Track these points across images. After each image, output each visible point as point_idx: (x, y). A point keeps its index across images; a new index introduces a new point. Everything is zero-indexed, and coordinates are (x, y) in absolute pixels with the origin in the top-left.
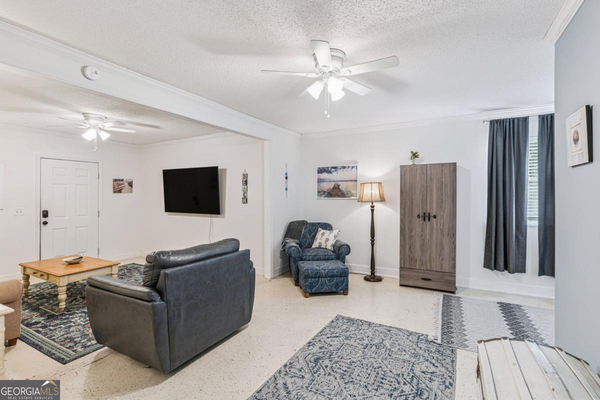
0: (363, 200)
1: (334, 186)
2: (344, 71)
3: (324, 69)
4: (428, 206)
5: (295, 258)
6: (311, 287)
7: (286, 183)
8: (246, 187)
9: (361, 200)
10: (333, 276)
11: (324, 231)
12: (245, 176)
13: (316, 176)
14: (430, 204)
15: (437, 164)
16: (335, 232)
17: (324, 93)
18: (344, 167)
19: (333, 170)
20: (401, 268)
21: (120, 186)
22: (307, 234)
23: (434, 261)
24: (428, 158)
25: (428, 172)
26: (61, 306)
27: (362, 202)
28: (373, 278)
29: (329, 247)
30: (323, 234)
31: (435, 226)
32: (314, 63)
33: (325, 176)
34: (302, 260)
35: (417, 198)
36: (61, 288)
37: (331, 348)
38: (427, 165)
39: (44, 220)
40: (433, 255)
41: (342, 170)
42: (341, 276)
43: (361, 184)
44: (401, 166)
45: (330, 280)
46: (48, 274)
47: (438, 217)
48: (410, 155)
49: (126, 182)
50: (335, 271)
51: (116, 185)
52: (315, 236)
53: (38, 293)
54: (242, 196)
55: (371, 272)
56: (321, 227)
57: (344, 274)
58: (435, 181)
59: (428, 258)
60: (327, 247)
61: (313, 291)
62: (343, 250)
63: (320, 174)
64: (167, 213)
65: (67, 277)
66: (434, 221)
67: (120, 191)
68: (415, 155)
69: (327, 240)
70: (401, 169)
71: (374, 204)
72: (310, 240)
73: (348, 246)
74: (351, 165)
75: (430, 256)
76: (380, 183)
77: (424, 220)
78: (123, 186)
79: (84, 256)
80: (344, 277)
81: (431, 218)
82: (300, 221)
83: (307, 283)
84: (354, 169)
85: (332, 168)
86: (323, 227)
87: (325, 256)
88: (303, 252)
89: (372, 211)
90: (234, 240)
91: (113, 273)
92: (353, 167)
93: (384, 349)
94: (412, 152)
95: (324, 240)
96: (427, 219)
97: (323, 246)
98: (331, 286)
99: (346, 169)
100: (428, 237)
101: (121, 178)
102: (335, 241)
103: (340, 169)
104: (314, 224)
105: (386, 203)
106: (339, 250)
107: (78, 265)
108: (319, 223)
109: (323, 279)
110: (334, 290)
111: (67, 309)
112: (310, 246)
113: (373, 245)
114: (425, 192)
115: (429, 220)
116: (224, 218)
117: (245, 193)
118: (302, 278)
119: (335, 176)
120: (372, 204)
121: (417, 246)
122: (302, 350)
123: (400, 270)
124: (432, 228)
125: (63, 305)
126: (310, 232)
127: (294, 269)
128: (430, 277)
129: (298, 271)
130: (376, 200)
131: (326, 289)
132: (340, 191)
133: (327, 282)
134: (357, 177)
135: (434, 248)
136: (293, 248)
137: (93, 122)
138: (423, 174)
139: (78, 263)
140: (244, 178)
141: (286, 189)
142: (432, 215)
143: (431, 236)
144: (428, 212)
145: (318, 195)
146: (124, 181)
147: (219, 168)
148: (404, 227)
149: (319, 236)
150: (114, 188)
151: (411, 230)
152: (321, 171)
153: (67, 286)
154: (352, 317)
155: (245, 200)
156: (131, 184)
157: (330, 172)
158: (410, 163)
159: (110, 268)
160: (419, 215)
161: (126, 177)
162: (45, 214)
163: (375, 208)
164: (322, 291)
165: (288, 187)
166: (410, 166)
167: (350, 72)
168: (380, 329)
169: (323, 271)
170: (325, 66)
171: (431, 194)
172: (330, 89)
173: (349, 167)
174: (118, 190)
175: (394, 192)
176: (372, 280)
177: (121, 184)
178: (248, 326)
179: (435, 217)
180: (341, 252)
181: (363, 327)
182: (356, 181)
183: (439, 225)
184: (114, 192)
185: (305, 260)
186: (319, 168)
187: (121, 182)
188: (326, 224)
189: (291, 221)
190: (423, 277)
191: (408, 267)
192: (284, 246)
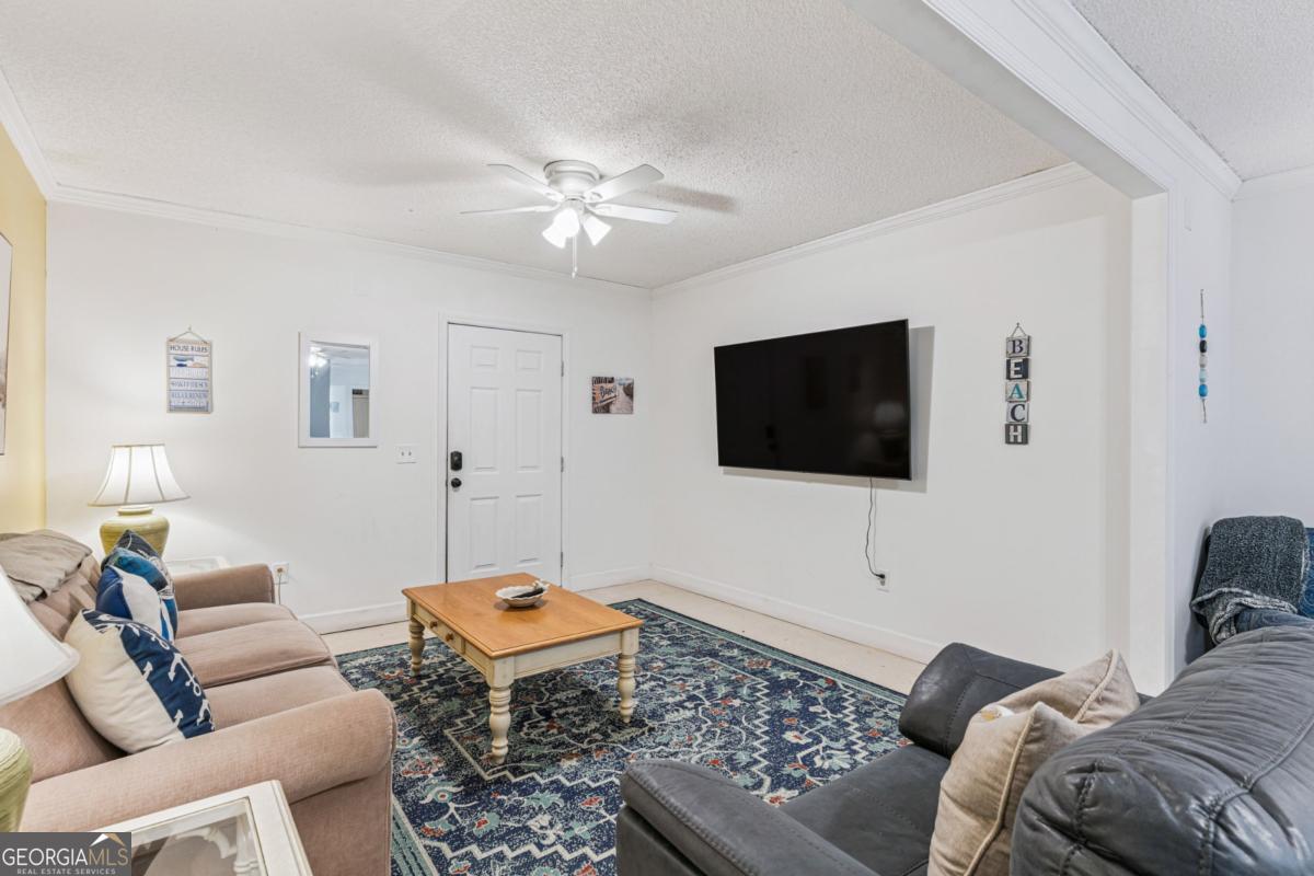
7: (1202, 365)
8: (1023, 385)
12: (1019, 346)
21: (607, 396)
26: (497, 748)
36: (497, 695)
39: (453, 475)
46: (465, 640)
49: (620, 384)
51: (598, 392)
53: (441, 671)
54: (1004, 419)
64: (722, 468)
65: (512, 658)
67: (606, 409)
78: (613, 395)
79: (545, 587)
91: (626, 653)
101: (609, 375)
107: (531, 613)
111: (515, 763)
116: (923, 490)
117: (1018, 406)
125: (501, 746)
137: (571, 186)
139: (532, 607)
140: (1011, 353)
141: (1203, 391)
146: (616, 383)
147: (911, 326)
150: (594, 399)
153: (510, 687)
155: (1018, 432)
156: (629, 391)
159: (617, 636)
161: (621, 373)
162: (456, 462)
165: (1209, 382)
174: (602, 408)
177: (610, 391)
184: (595, 411)
187: (609, 386)
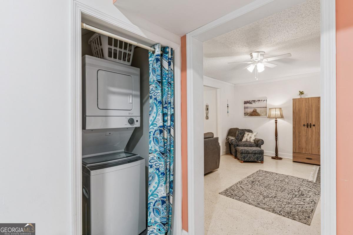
0: (271, 117)
1: (254, 110)
2: (265, 60)
3: (256, 60)
4: (310, 120)
5: (234, 145)
6: (244, 158)
7: (228, 109)
8: (207, 111)
9: (270, 117)
10: (255, 154)
11: (249, 133)
12: (207, 106)
13: (243, 105)
14: (311, 118)
15: (315, 97)
16: (255, 134)
17: (255, 69)
18: (259, 101)
19: (252, 102)
20: (293, 152)
22: (239, 134)
23: (314, 149)
24: (309, 94)
25: (310, 102)
27: (270, 118)
28: (276, 157)
29: (252, 140)
30: (248, 135)
31: (314, 130)
32: (251, 57)
33: (248, 105)
34: (238, 146)
35: (303, 115)
37: (259, 179)
38: (309, 98)
40: (313, 146)
41: (258, 102)
42: (260, 154)
43: (269, 109)
44: (293, 99)
45: (254, 155)
47: (316, 126)
48: (299, 93)
50: (256, 151)
52: (243, 135)
54: (206, 116)
55: (276, 155)
56: (247, 131)
57: (262, 153)
58: (314, 106)
59: (310, 147)
60: (251, 141)
61: (245, 160)
62: (260, 142)
63: (245, 104)
66: (313, 128)
68: (302, 93)
69: (250, 137)
70: (293, 100)
71: (277, 119)
72: (241, 138)
73: (262, 140)
74: (263, 99)
75: (311, 146)
76: (280, 108)
77: (308, 127)
80: (261, 154)
81: (312, 126)
82: (235, 128)
83: (242, 156)
84: (265, 102)
85: (252, 101)
86: (248, 131)
87: (250, 145)
88: (238, 143)
89: (276, 123)
90: (211, 133)
92: (264, 100)
93: (285, 182)
94: (300, 91)
95: (249, 137)
96: (309, 127)
97: (248, 140)
98: (255, 158)
99: (260, 101)
100: (310, 136)
102: (255, 138)
103: (257, 101)
104: (242, 130)
105: (284, 119)
106: (257, 142)
108: (245, 130)
109: (250, 155)
110: (256, 160)
112: (241, 140)
113: (276, 140)
114: (308, 112)
115: (311, 127)
117: (207, 114)
118: (239, 154)
119: (254, 105)
120: (276, 119)
121: (304, 140)
122: (245, 178)
123: (293, 154)
124: (312, 131)
126: (241, 134)
127: (233, 151)
128: (311, 157)
129: (236, 151)
130: (278, 117)
131: (252, 159)
132: (257, 113)
133: (252, 156)
134: (267, 106)
135: (314, 142)
136: (233, 140)
138: (307, 103)
140: (206, 107)
141: (228, 112)
142: (312, 124)
143: (312, 136)
144: (310, 123)
145: (244, 115)
148: (295, 131)
149: (246, 135)
151: (299, 132)
152: (246, 103)
154: (267, 171)
155: (207, 118)
157: (251, 103)
158: (299, 97)
160: (304, 125)
163: (277, 121)
164: (250, 160)
165: (229, 111)
166: (298, 99)
167: (268, 60)
168: (283, 176)
169: (250, 151)
170: (256, 59)
171: (312, 114)
172: (258, 68)
173: (262, 100)
175: (289, 113)
176: (276, 158)
178: (217, 170)
179: (314, 125)
180: (258, 143)
181: (273, 175)
182: (266, 107)
183: (317, 130)
185: (240, 146)
186: (245, 101)
188: (249, 130)
189: (230, 128)
190: (307, 158)
191: (298, 152)
192: (228, 139)
